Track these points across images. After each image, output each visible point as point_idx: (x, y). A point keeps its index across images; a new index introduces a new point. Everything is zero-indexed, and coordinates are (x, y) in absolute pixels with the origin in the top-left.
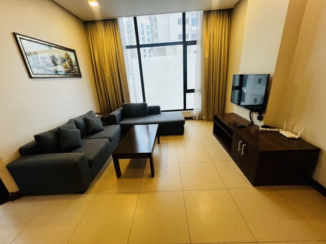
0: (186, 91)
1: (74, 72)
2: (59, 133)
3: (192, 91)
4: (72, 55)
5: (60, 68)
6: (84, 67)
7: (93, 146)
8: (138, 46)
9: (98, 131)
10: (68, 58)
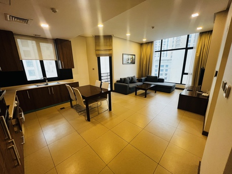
0: (183, 73)
1: (133, 62)
2: (125, 79)
3: (187, 74)
4: (134, 56)
5: (130, 61)
6: (137, 61)
7: (131, 85)
8: (161, 51)
9: (134, 82)
10: (133, 58)
